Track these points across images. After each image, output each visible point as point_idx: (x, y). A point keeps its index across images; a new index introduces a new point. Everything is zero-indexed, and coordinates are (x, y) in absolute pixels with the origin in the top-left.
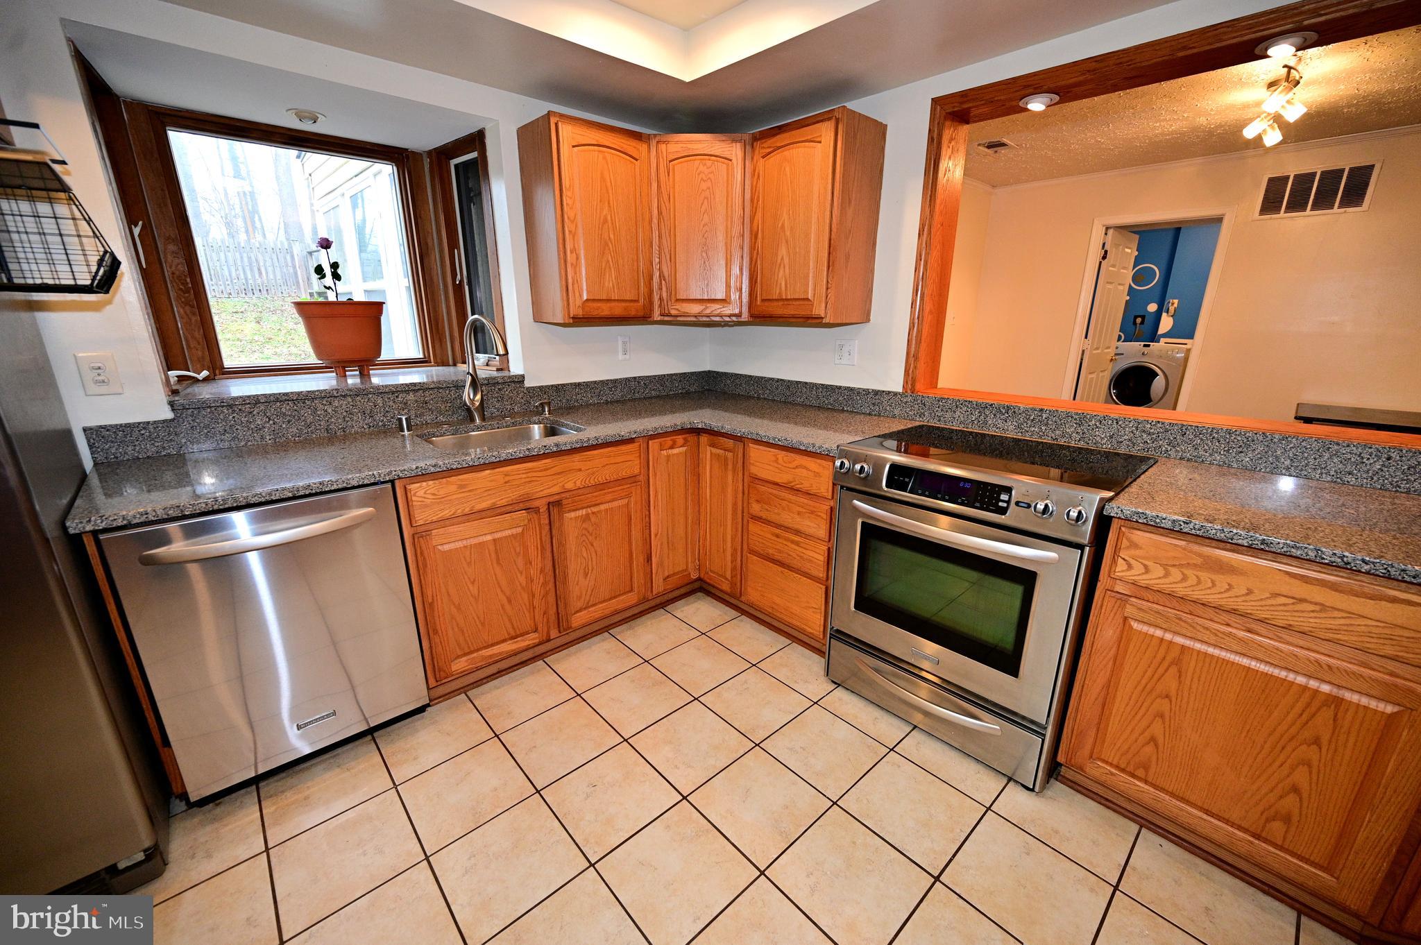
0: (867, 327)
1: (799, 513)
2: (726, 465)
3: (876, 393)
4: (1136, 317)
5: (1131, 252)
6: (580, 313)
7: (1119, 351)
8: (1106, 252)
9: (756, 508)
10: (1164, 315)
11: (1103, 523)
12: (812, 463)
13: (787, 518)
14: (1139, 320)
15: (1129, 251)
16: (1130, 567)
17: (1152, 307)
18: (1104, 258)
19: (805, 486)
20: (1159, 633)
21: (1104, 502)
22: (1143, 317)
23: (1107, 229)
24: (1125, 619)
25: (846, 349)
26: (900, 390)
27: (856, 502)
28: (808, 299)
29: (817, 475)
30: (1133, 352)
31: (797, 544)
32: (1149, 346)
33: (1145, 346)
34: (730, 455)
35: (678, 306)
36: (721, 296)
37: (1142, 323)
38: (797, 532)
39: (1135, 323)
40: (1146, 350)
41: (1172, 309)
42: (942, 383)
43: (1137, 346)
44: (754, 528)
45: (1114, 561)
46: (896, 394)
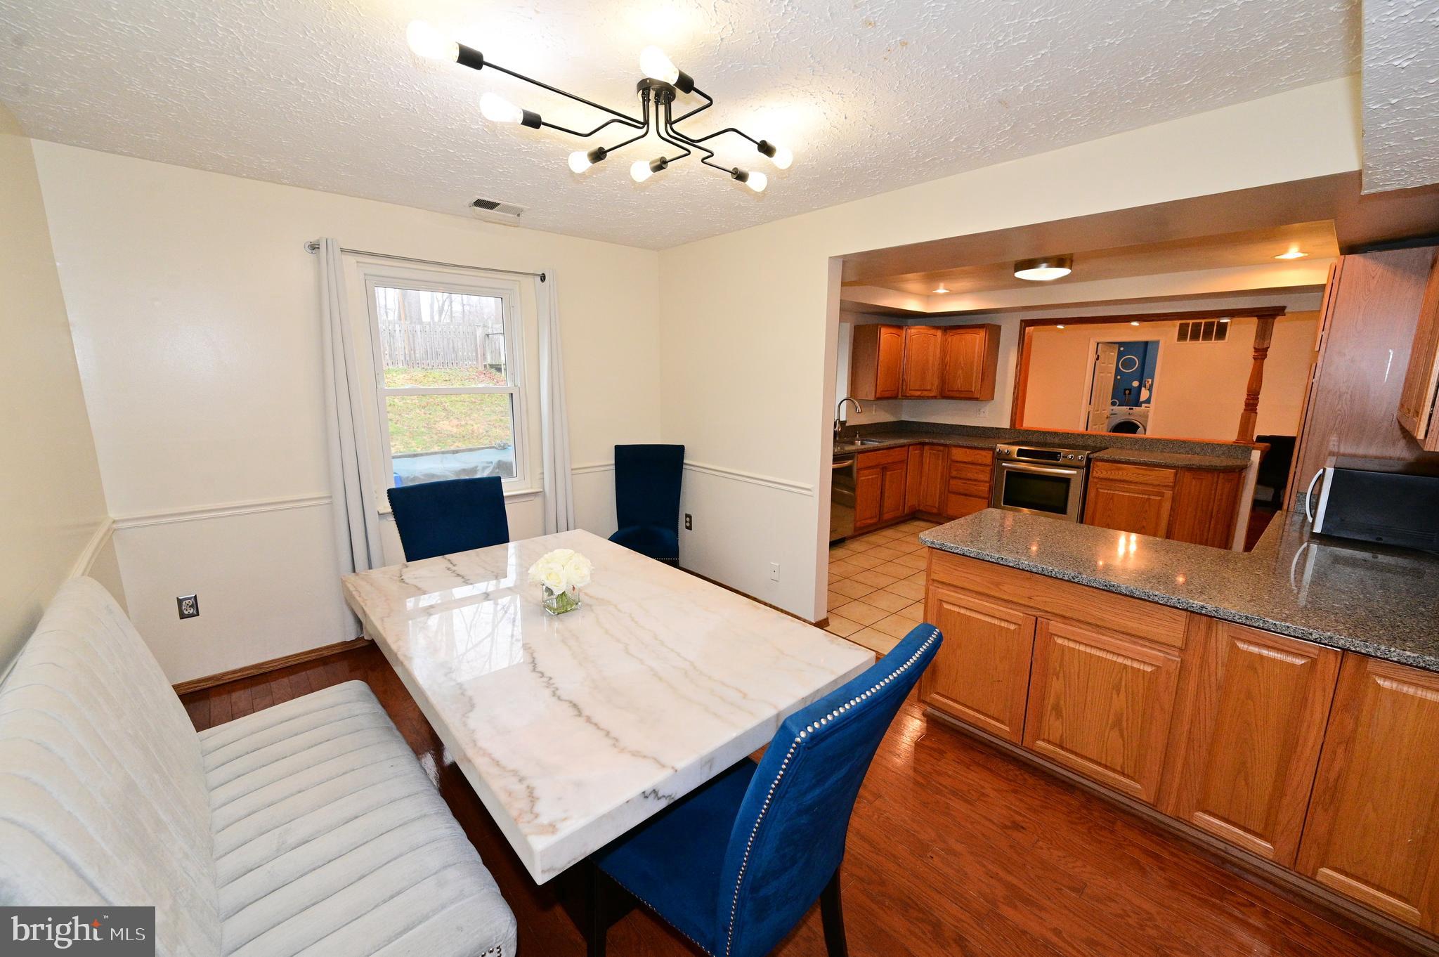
0: (993, 401)
1: (977, 473)
2: (939, 457)
3: (997, 429)
4: (1125, 390)
5: (1114, 355)
6: (880, 396)
7: (1113, 412)
8: (1098, 356)
9: (954, 473)
10: (1143, 389)
11: (1089, 460)
12: (983, 453)
13: (970, 475)
14: (1127, 392)
15: (1113, 354)
16: (1097, 473)
17: (1135, 384)
18: (1097, 359)
19: (980, 461)
20: (1106, 491)
21: (1089, 454)
22: (1130, 390)
23: (1098, 344)
24: (1097, 489)
25: (982, 410)
26: (1009, 427)
27: (1003, 464)
28: (972, 391)
29: (985, 457)
30: (1122, 412)
31: (975, 485)
32: (1132, 409)
33: (1130, 409)
34: (941, 453)
35: (910, 392)
36: (929, 388)
37: (1129, 394)
38: (975, 480)
39: (1125, 394)
40: (1131, 411)
41: (1148, 385)
42: (1024, 425)
43: (1125, 409)
44: (952, 482)
45: (1093, 472)
46: (1007, 429)
